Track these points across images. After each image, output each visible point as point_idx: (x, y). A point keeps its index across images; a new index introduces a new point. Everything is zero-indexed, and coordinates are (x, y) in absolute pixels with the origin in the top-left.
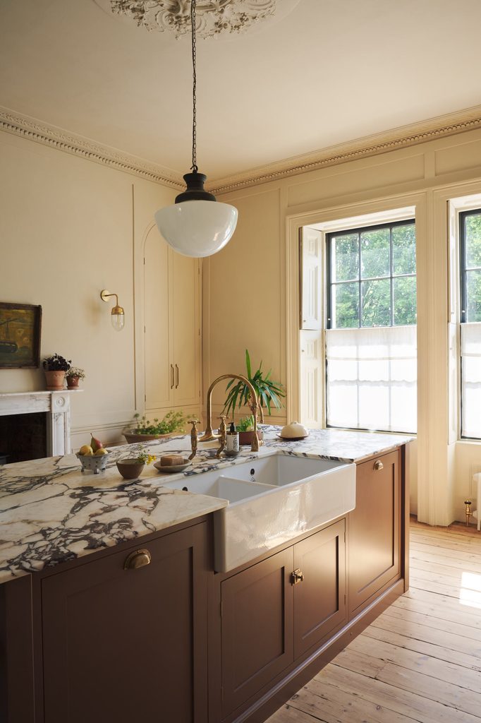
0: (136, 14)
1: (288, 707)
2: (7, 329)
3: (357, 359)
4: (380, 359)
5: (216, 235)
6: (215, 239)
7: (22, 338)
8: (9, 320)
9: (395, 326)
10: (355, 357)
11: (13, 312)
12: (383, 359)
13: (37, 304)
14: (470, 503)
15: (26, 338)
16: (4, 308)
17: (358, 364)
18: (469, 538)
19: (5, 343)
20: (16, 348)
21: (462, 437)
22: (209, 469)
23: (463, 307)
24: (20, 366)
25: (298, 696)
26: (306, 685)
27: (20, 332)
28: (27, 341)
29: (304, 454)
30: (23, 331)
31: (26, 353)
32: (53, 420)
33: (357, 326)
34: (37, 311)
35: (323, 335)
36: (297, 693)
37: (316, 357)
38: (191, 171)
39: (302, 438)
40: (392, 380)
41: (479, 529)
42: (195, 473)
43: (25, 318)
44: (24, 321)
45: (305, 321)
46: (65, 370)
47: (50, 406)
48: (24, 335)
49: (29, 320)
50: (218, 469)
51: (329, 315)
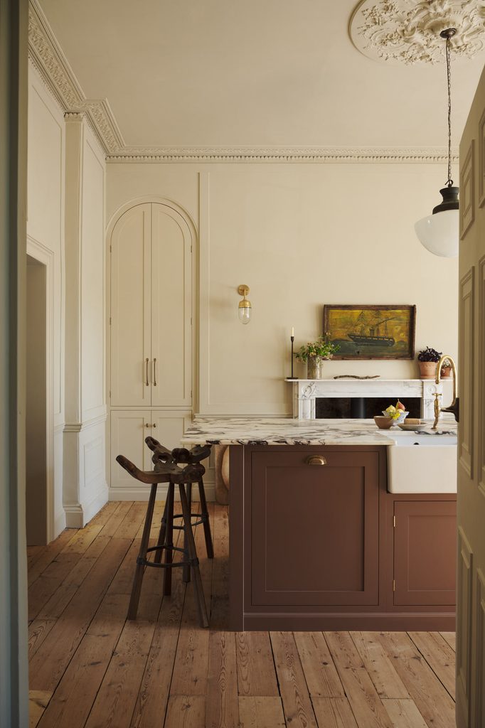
0: (424, 60)
2: (386, 326)
7: (399, 334)
8: (387, 319)
11: (391, 313)
13: (413, 304)
15: (402, 334)
16: (383, 310)
19: (383, 338)
20: (393, 342)
24: (397, 358)
27: (397, 328)
28: (404, 337)
30: (399, 328)
31: (403, 346)
32: (425, 405)
34: (412, 309)
38: (447, 186)
43: (402, 317)
44: (400, 320)
46: (436, 361)
47: (422, 393)
48: (401, 331)
49: (405, 318)
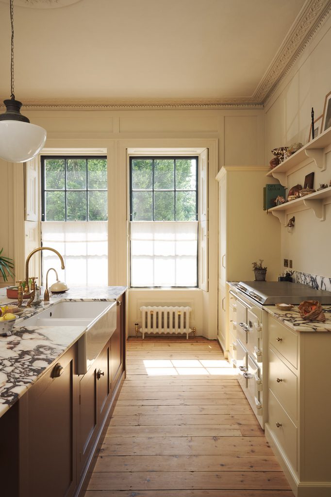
1: (102, 457)
3: (65, 242)
4: (80, 242)
5: (30, 151)
6: (29, 153)
9: (90, 221)
10: (63, 240)
12: (83, 242)
14: (138, 324)
17: (65, 245)
18: (141, 344)
21: (131, 287)
22: (34, 314)
23: (131, 212)
25: (103, 449)
26: (104, 442)
29: (82, 299)
33: (63, 220)
35: (40, 225)
36: (102, 448)
37: (34, 240)
39: (63, 292)
40: (88, 255)
41: (143, 338)
42: (28, 317)
45: (28, 215)
50: (37, 313)
51: (43, 212)
